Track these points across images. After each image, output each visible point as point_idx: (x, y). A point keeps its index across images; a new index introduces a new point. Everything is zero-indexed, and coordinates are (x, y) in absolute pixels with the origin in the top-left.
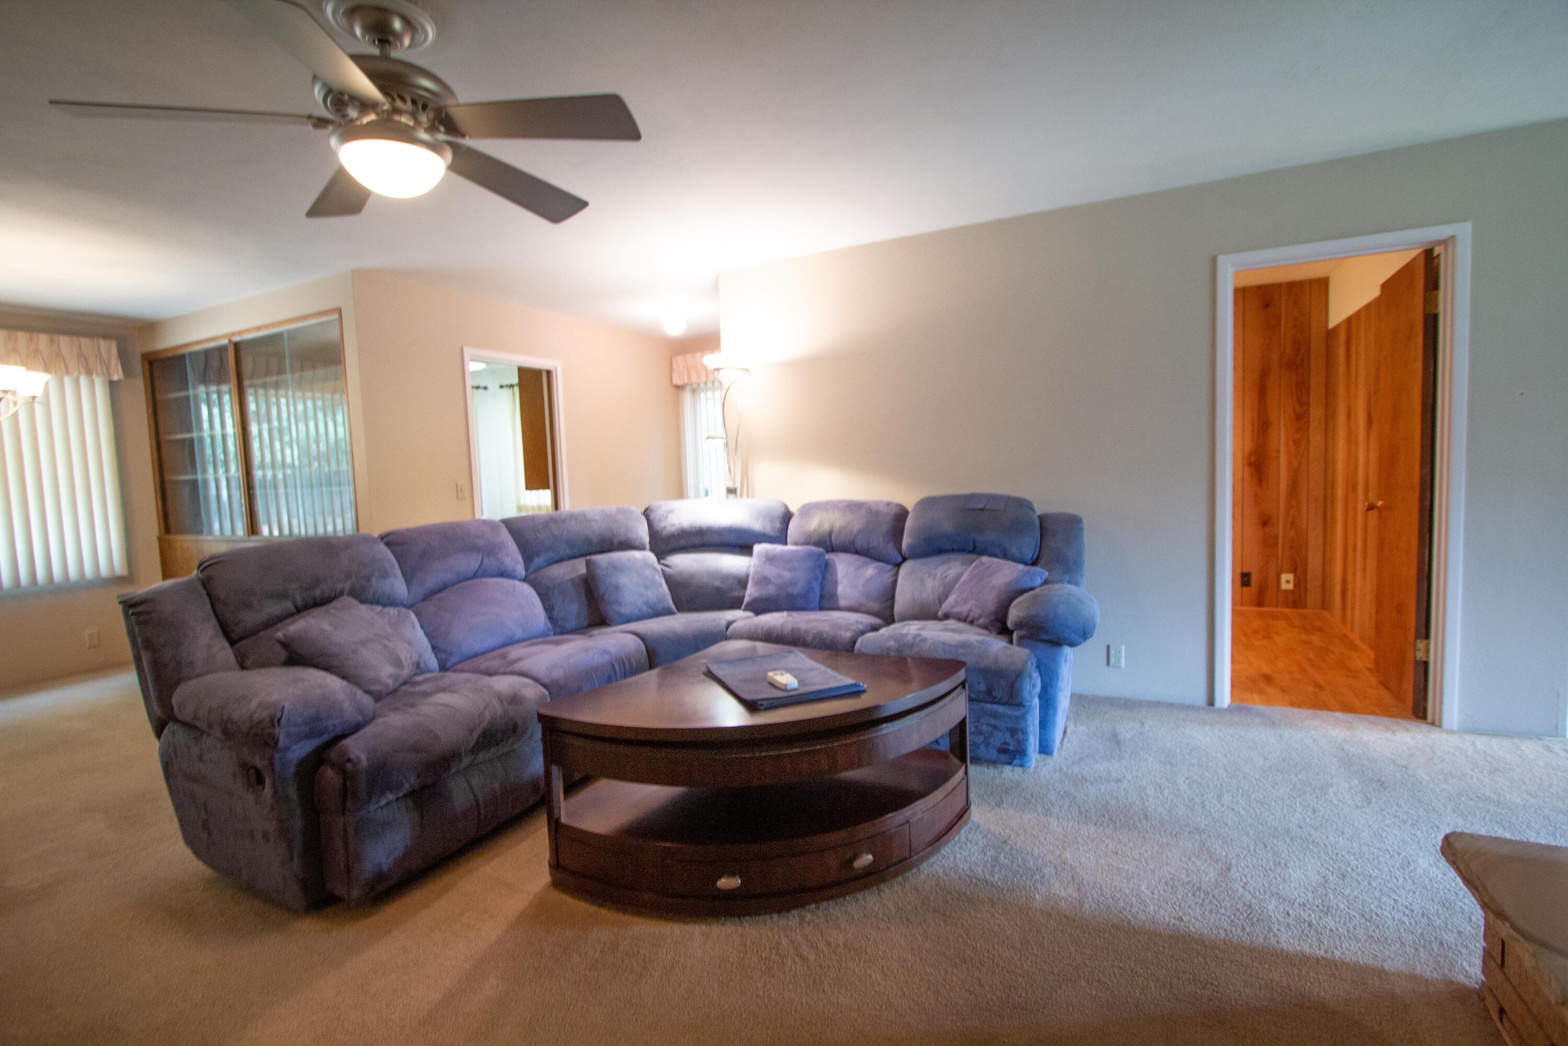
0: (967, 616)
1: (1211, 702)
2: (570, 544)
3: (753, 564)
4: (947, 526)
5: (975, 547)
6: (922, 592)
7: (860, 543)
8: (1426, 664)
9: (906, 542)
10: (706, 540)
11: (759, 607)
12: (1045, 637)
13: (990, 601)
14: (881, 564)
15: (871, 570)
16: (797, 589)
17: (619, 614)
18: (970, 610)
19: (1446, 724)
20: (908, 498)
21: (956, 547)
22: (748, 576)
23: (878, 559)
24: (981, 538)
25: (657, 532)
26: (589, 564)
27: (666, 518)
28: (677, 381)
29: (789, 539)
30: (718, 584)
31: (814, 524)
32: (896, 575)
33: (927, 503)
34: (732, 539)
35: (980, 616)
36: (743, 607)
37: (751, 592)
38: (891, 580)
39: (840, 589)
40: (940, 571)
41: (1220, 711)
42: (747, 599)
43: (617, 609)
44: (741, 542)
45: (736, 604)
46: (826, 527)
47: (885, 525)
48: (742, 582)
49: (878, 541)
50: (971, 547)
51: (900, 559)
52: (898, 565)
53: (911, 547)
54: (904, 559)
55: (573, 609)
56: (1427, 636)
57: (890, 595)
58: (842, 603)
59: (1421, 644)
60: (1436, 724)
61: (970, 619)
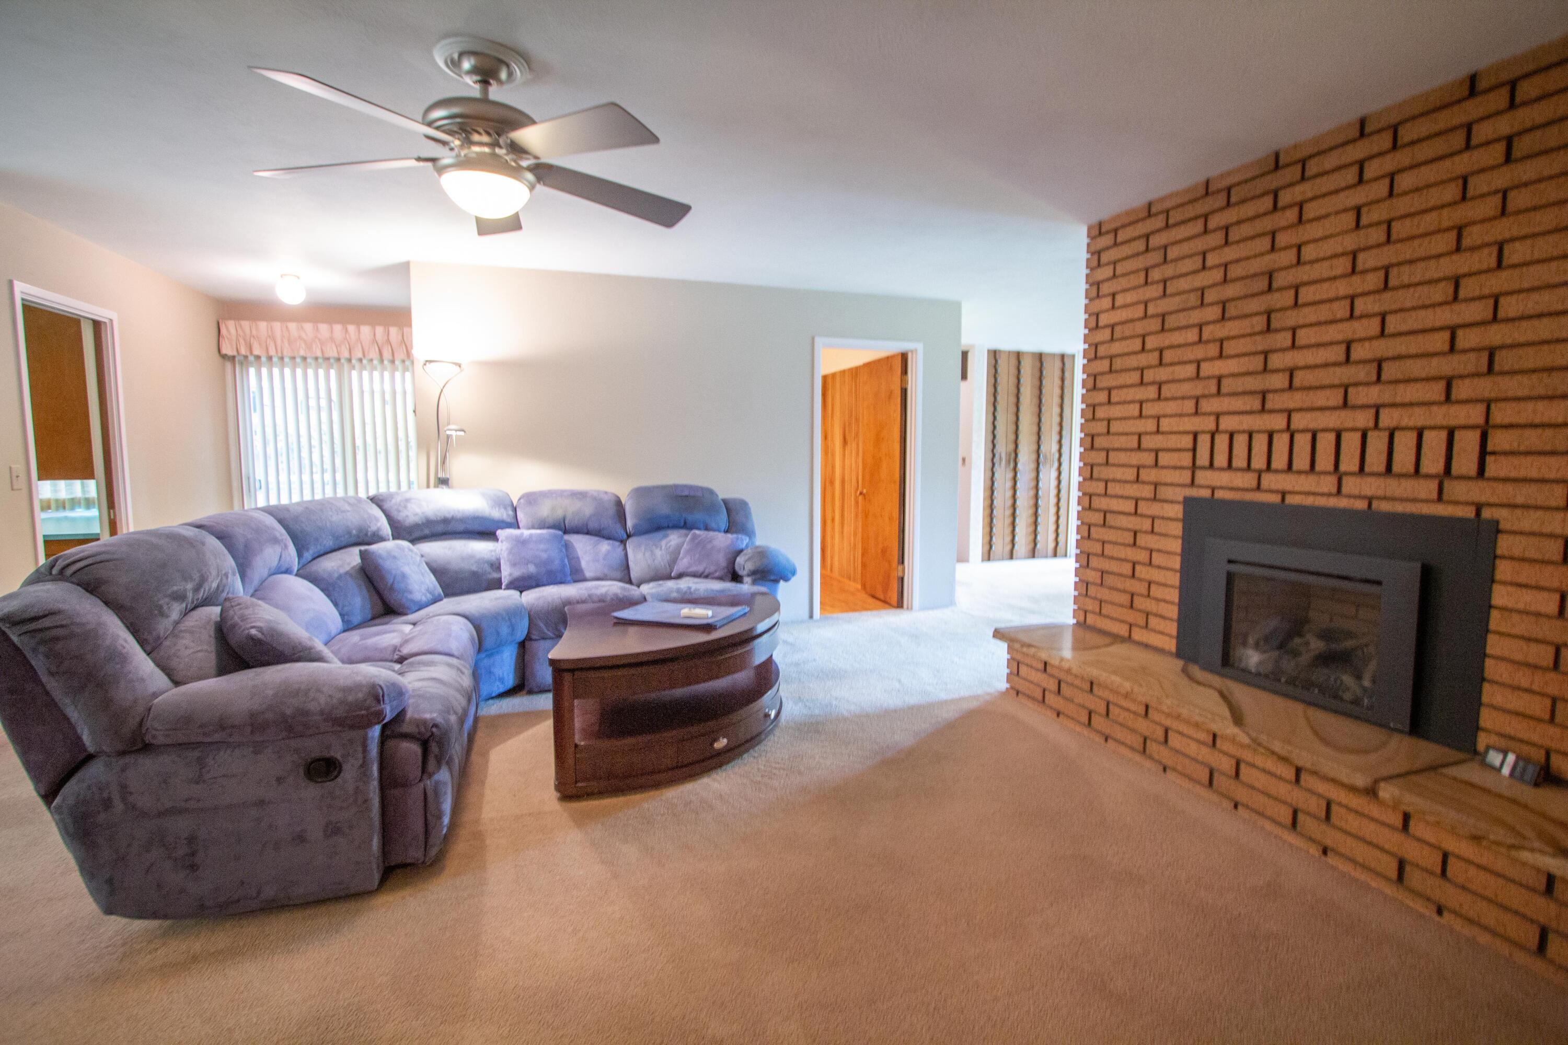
0: (703, 573)
1: (811, 616)
2: (336, 537)
3: (504, 548)
4: (664, 509)
5: (685, 523)
6: (654, 561)
7: (593, 525)
8: (902, 579)
9: (630, 524)
10: (450, 528)
11: (521, 585)
12: (772, 578)
13: (721, 560)
14: (611, 542)
15: (605, 546)
16: (556, 564)
17: (412, 601)
18: (705, 569)
19: (914, 607)
20: (623, 490)
21: (670, 525)
22: (499, 560)
23: (608, 538)
24: (690, 518)
25: (399, 522)
26: (363, 555)
27: (405, 507)
29: (521, 525)
30: (474, 568)
31: (545, 510)
32: (625, 549)
33: (641, 493)
34: (477, 527)
35: (716, 571)
36: (503, 587)
37: (506, 573)
38: (623, 553)
39: (583, 564)
40: (663, 543)
41: (817, 621)
42: (505, 582)
43: (410, 596)
44: (481, 529)
45: (496, 584)
46: (559, 513)
47: (612, 511)
48: (496, 566)
49: (608, 522)
50: (682, 524)
51: (625, 536)
52: (623, 542)
53: (635, 526)
54: (629, 536)
55: (359, 601)
56: (903, 562)
57: (626, 566)
58: (588, 574)
59: (900, 568)
60: (910, 608)
61: (705, 574)
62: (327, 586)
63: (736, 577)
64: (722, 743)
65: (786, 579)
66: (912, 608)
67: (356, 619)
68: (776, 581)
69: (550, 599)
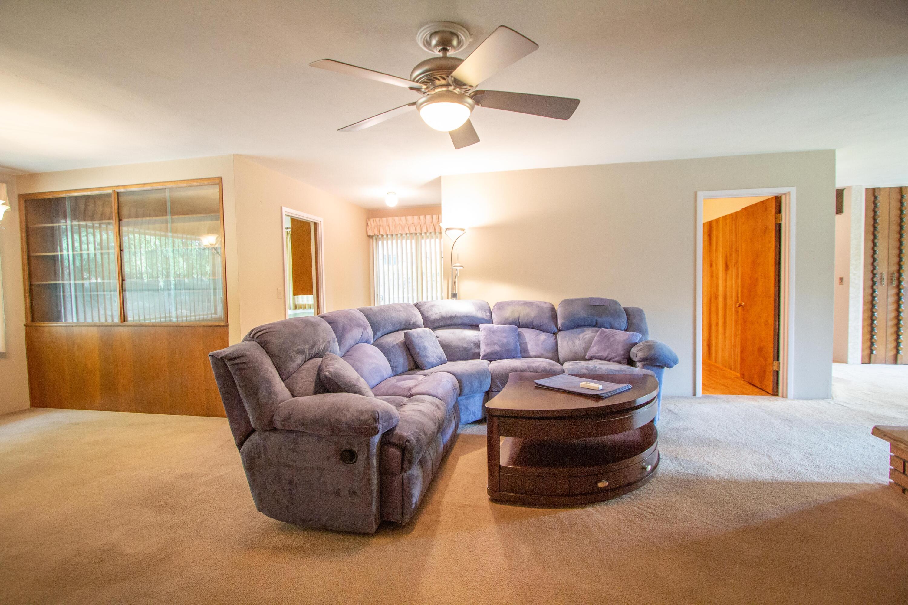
0: (607, 357)
1: (694, 394)
2: (394, 325)
3: (482, 335)
4: (582, 314)
5: (596, 323)
6: (574, 347)
7: (536, 323)
8: (777, 372)
9: (559, 322)
10: (454, 322)
11: (491, 357)
12: (658, 364)
13: (620, 350)
14: (547, 333)
15: (543, 336)
16: (512, 346)
17: (428, 362)
18: (609, 354)
19: (789, 396)
20: (556, 301)
21: (586, 325)
22: (479, 341)
23: (546, 331)
24: (600, 320)
25: (428, 318)
26: (405, 334)
27: (431, 310)
28: (370, 233)
29: (494, 321)
30: (465, 346)
31: (508, 313)
32: (556, 338)
33: (567, 303)
34: (468, 322)
35: (616, 357)
36: (481, 358)
37: (483, 350)
38: (554, 341)
39: (529, 347)
40: (581, 336)
41: (699, 398)
42: (482, 354)
43: (427, 360)
44: (471, 323)
45: (477, 356)
46: (516, 315)
47: (548, 314)
48: (478, 345)
49: (546, 321)
50: (594, 324)
51: (556, 331)
52: (555, 334)
53: (563, 324)
54: (559, 331)
55: (402, 360)
56: (778, 360)
57: (556, 350)
58: (532, 353)
59: (775, 363)
60: (784, 396)
61: (609, 358)
62: (386, 351)
63: (631, 362)
64: (604, 484)
65: (670, 367)
66: (786, 398)
67: (400, 370)
68: (662, 367)
69: (504, 367)
